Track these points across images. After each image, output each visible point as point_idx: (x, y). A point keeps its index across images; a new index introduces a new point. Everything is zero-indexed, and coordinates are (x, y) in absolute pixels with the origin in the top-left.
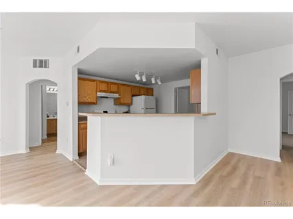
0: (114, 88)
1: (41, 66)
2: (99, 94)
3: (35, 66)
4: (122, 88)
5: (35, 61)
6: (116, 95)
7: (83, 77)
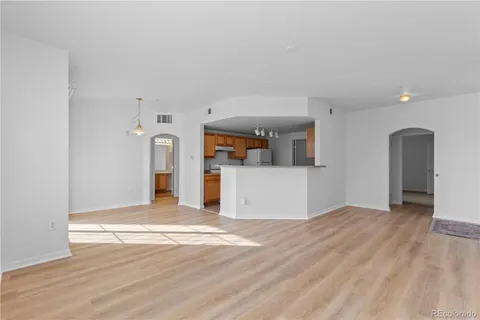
0: (230, 141)
1: (164, 121)
2: (217, 148)
3: (159, 121)
4: (237, 140)
5: (159, 116)
6: (231, 149)
7: (209, 131)
